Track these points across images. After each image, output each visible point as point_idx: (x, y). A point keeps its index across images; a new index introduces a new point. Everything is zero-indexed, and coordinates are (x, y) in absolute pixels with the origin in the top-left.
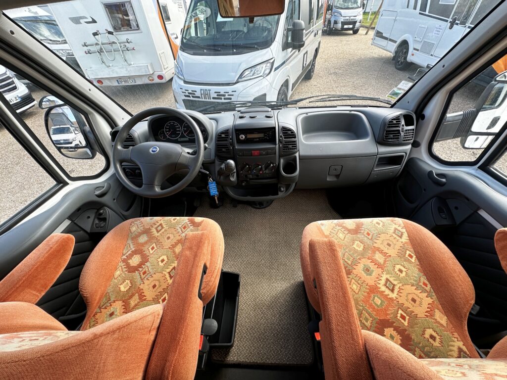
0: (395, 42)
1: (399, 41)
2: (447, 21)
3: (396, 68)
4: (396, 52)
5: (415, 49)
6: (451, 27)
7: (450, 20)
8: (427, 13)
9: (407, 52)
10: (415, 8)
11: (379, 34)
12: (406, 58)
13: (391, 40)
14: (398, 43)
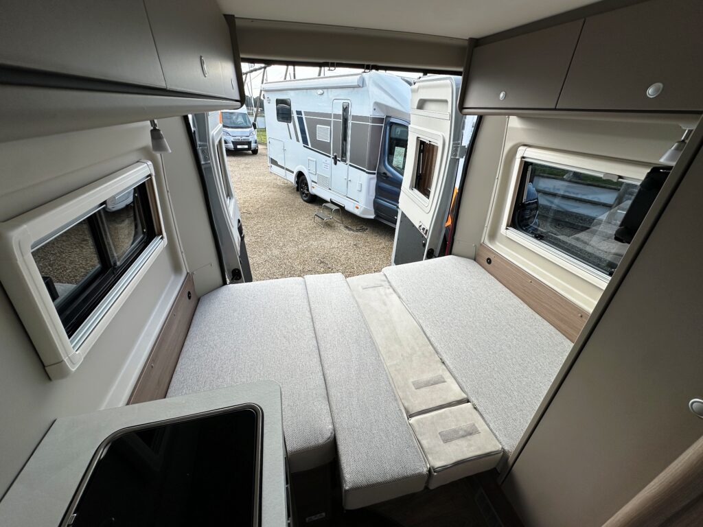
0: (293, 172)
1: (296, 172)
2: (329, 157)
3: (305, 201)
4: (297, 183)
5: (313, 181)
6: (336, 164)
7: (332, 156)
8: (310, 146)
9: (307, 184)
10: (298, 140)
11: (274, 162)
12: (308, 190)
13: (287, 169)
14: (295, 173)
